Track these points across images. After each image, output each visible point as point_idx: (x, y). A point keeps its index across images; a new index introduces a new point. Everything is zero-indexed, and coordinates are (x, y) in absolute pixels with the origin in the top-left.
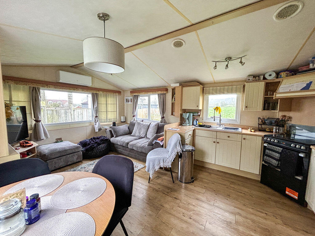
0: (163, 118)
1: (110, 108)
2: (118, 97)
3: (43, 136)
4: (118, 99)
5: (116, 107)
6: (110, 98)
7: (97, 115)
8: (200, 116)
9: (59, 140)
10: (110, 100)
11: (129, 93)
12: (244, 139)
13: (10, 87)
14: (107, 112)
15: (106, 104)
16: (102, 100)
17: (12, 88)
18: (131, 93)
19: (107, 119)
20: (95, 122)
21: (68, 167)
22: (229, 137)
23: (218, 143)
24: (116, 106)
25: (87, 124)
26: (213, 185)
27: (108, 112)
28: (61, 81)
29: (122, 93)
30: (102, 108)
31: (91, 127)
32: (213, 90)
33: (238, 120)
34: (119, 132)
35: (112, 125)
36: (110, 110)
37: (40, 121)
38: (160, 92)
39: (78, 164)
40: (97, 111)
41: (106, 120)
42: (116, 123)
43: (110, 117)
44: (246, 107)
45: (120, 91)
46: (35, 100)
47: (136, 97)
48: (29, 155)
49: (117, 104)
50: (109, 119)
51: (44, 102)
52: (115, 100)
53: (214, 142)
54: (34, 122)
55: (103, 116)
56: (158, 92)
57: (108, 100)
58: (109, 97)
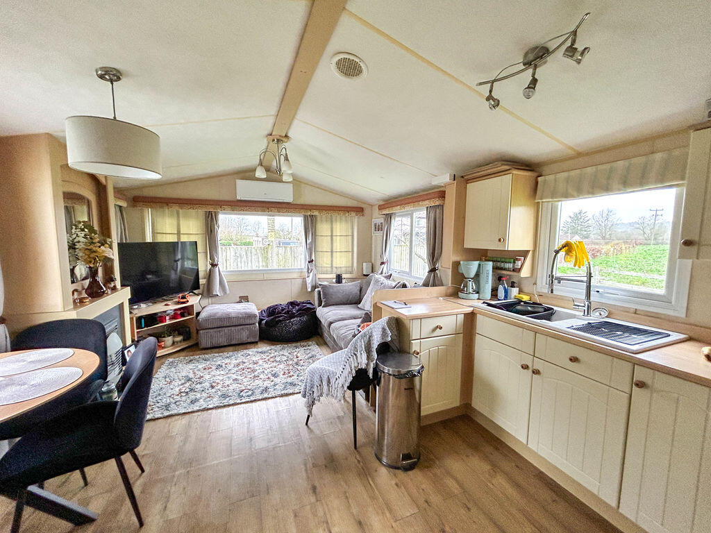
0: (433, 270)
1: (339, 244)
2: (356, 219)
3: (217, 290)
4: (358, 226)
5: (350, 244)
6: (338, 224)
7: (313, 258)
8: (519, 270)
9: (244, 299)
10: (338, 226)
11: (376, 211)
12: (641, 385)
13: (178, 214)
14: (332, 252)
15: (332, 236)
16: (323, 228)
17: (181, 215)
18: (379, 209)
19: (332, 267)
20: (308, 272)
21: (231, 348)
22: (574, 360)
23: (536, 372)
24: (350, 241)
25: (295, 276)
26: (463, 511)
27: (334, 253)
28: (238, 198)
29: (367, 212)
30: (323, 244)
31: (300, 281)
32: (567, 182)
33: (677, 298)
34: (334, 297)
35: (334, 280)
36: (338, 248)
37: (216, 265)
38: (428, 203)
39: (248, 346)
40: (312, 248)
41: (329, 269)
42: (344, 276)
43: (338, 262)
44: (688, 243)
45: (363, 206)
46: (210, 231)
47: (389, 217)
48: (184, 317)
49: (353, 236)
50: (336, 268)
51: (273, 233)
52: (350, 227)
53: (525, 367)
54: (209, 266)
55: (324, 260)
56: (427, 202)
57: (334, 226)
58: (336, 222)
